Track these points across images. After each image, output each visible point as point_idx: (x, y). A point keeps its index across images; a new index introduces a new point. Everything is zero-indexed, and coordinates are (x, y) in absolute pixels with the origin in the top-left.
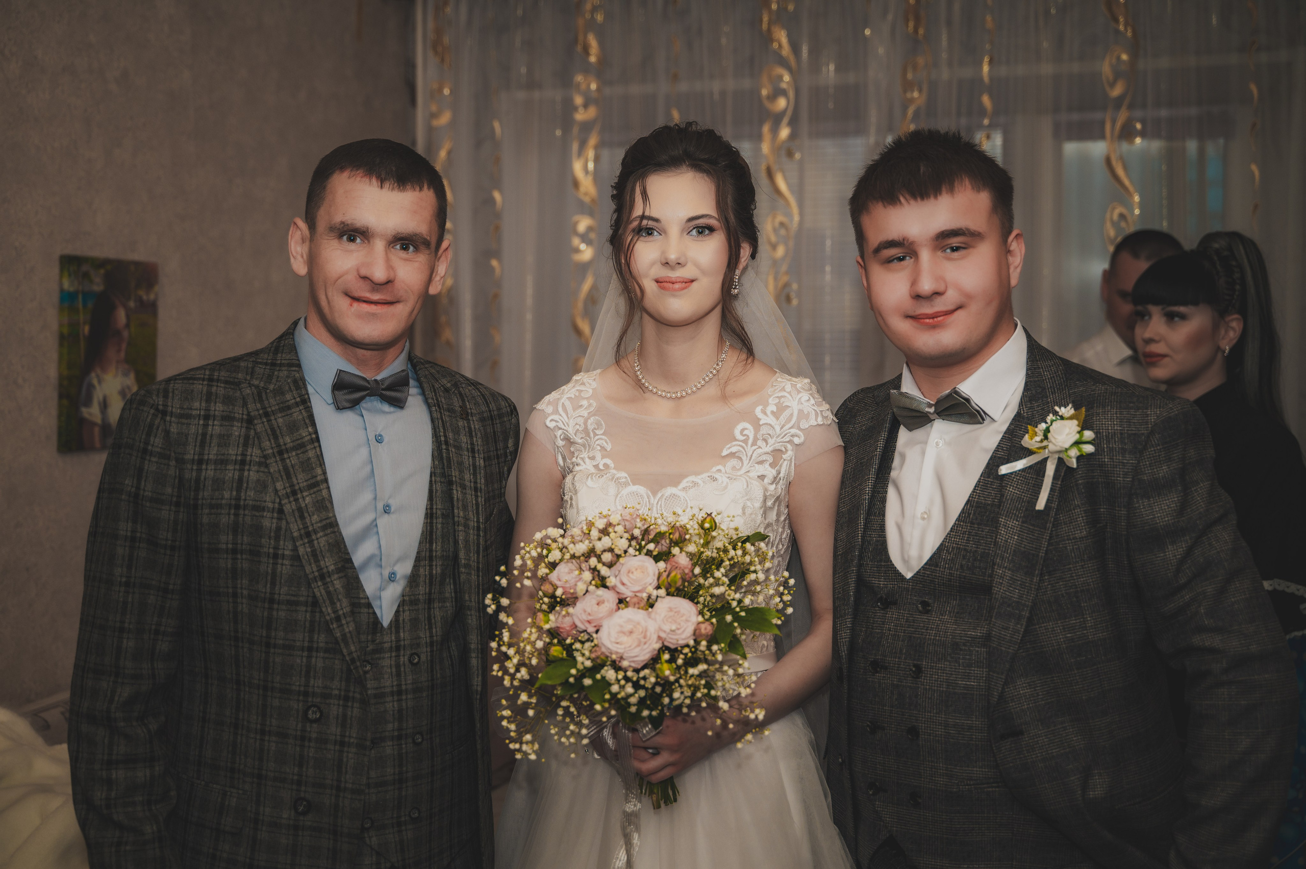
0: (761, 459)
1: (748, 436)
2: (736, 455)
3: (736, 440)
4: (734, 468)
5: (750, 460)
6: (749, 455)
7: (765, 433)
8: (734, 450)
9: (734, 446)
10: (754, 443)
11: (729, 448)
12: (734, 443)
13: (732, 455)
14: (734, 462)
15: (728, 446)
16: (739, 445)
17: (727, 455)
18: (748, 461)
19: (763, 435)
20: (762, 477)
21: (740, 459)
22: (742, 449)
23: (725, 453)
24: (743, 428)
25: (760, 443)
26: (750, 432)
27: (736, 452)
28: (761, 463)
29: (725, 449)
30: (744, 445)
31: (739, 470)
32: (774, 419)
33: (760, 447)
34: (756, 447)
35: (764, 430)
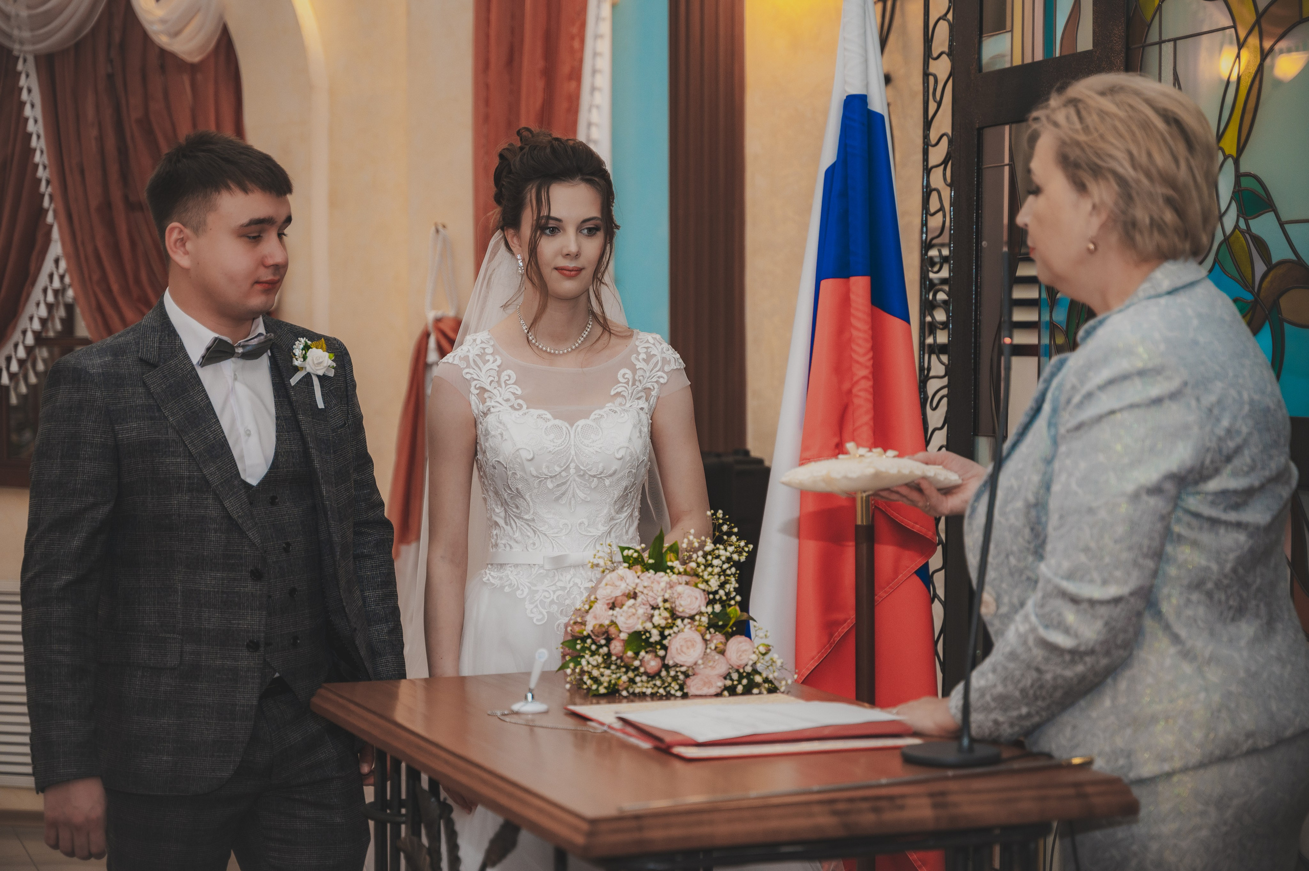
0: (639, 395)
1: (629, 379)
2: (622, 394)
3: (620, 382)
4: (621, 404)
5: (631, 397)
6: (630, 392)
7: (640, 375)
8: (619, 390)
9: (619, 387)
10: (634, 384)
11: (616, 389)
12: (619, 385)
13: (618, 394)
14: (619, 400)
15: (615, 387)
16: (623, 386)
17: (615, 395)
18: (629, 397)
19: (639, 376)
20: (642, 409)
21: (623, 396)
22: (626, 390)
23: (613, 393)
24: (624, 373)
25: (637, 383)
26: (629, 375)
27: (621, 392)
28: (639, 399)
29: (612, 390)
30: (626, 386)
31: (625, 405)
32: (644, 364)
33: (638, 387)
34: (635, 386)
35: (639, 373)
